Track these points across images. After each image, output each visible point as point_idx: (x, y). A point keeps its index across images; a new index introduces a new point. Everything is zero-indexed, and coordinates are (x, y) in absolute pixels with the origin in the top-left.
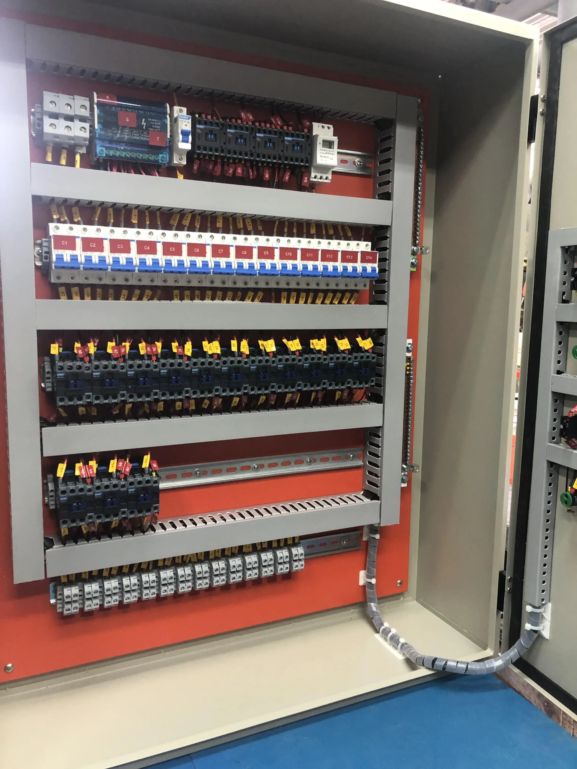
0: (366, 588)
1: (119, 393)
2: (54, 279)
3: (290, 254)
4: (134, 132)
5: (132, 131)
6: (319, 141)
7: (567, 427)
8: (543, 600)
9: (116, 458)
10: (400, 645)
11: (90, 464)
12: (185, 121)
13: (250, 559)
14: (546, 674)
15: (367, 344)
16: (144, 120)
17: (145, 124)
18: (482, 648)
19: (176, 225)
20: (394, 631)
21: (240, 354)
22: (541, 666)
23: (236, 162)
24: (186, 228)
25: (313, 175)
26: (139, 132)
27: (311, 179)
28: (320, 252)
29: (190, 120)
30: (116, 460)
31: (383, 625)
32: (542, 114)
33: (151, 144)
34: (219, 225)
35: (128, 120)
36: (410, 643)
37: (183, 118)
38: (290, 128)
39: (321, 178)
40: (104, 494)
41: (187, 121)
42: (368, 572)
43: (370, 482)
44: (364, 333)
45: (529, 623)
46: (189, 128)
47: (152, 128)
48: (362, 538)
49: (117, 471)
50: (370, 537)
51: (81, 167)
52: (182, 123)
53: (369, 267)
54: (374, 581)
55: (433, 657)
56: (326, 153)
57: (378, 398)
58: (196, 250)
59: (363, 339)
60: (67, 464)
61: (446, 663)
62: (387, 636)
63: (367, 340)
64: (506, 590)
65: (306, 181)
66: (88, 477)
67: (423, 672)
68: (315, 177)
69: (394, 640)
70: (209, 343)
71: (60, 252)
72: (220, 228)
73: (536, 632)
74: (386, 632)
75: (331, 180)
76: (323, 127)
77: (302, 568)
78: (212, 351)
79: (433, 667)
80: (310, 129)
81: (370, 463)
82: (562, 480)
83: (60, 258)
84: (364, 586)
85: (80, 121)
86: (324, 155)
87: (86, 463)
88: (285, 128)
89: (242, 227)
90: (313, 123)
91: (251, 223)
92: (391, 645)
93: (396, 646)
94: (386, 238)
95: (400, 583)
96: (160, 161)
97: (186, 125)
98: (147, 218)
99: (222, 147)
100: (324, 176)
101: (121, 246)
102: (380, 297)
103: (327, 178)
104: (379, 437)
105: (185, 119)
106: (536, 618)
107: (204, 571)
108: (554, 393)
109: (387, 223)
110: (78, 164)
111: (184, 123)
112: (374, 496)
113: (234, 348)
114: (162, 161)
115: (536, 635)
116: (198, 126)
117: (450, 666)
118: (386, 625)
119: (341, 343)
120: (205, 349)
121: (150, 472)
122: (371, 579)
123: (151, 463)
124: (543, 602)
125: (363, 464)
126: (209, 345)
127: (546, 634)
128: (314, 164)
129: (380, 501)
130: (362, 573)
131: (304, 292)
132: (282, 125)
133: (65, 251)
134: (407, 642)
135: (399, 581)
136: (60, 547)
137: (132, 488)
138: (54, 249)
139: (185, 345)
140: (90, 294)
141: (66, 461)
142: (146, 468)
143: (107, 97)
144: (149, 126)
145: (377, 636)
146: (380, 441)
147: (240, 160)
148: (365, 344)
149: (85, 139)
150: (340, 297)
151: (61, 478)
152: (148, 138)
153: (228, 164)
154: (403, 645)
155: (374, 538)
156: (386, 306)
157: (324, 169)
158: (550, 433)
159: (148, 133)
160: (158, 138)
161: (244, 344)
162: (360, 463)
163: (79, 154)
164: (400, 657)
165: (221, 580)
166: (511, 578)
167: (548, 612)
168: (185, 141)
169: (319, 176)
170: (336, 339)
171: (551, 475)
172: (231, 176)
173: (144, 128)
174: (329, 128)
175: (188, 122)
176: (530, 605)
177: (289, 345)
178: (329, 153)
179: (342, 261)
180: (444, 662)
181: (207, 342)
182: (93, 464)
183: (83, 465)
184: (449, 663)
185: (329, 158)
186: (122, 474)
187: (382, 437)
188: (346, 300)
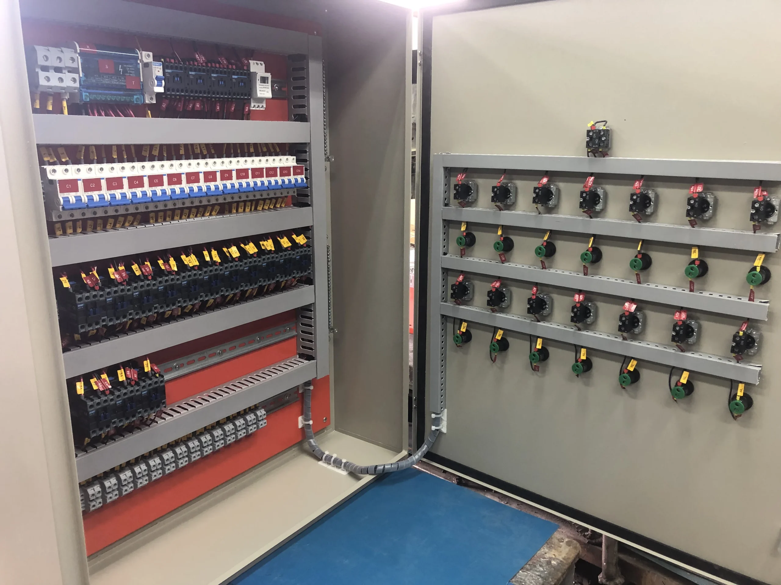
0: (305, 429)
1: (128, 312)
2: (56, 218)
3: (244, 174)
4: (113, 77)
5: (111, 77)
6: (258, 77)
7: (456, 291)
8: (442, 408)
9: (122, 368)
10: (343, 465)
11: (103, 378)
12: (157, 68)
13: (228, 427)
14: (445, 457)
15: (301, 240)
16: (120, 66)
17: (122, 70)
18: (397, 452)
19: (148, 156)
20: (335, 456)
21: (214, 263)
22: (442, 452)
23: (196, 99)
24: (156, 158)
25: (252, 105)
26: (117, 78)
27: (251, 109)
28: (265, 170)
29: (161, 67)
30: (123, 370)
31: (324, 454)
32: (420, 65)
33: (128, 88)
34: (182, 152)
35: (107, 67)
36: (350, 461)
37: (156, 65)
38: (234, 67)
39: (258, 106)
40: (124, 400)
41: (159, 67)
42: (305, 416)
43: (303, 347)
44: (299, 231)
45: (433, 426)
46: (160, 74)
47: (128, 73)
48: (299, 391)
49: (127, 378)
50: (305, 390)
51: (69, 113)
52: (156, 69)
53: (299, 178)
54: (311, 422)
55: (373, 466)
56: (263, 88)
57: (310, 281)
58: (174, 179)
59: (297, 236)
60: (83, 381)
61: (384, 467)
62: (330, 461)
63: (300, 236)
64: (413, 407)
65: (247, 110)
66: (106, 389)
67: (367, 478)
68: (254, 106)
69: (337, 463)
70: (187, 257)
71: (66, 195)
72: (182, 155)
73: (437, 430)
74: (328, 460)
75: (266, 108)
76: (257, 64)
77: (266, 425)
78: (192, 264)
79: (375, 472)
80: (248, 66)
81: (302, 332)
82: (450, 326)
83: (67, 200)
84: (303, 428)
85: (69, 72)
86: (262, 89)
87: (99, 378)
88: (230, 66)
89: (199, 152)
90: (250, 61)
91: (205, 148)
92: (334, 467)
93: (340, 466)
94: (306, 152)
95: (326, 419)
96: (135, 102)
97: (159, 71)
98: (124, 153)
99: (186, 88)
100: (261, 105)
101: (115, 184)
102: (305, 199)
103: (262, 107)
104: (311, 311)
105: (157, 66)
106: (437, 421)
107: (196, 446)
108: (443, 268)
109: (308, 141)
110: (66, 111)
111: (157, 70)
112: (310, 358)
113: (208, 259)
114: (137, 101)
115: (438, 432)
116: (167, 71)
117: (388, 468)
118: (327, 453)
119: (284, 242)
120: (186, 263)
121: (153, 374)
122: (309, 421)
123: (152, 367)
124: (442, 409)
125: (297, 333)
126: (187, 259)
127: (444, 430)
128: (254, 96)
129: (316, 361)
130: (300, 419)
131: (249, 202)
132: (227, 64)
133: (70, 193)
134: (348, 461)
135: (324, 418)
136: (85, 454)
137: (145, 391)
138: (60, 193)
139: (170, 261)
140: (81, 226)
141: (82, 380)
142: (148, 371)
143: (88, 47)
144: (125, 71)
145: (320, 463)
146: (313, 314)
147: (198, 97)
148: (299, 240)
149: (75, 88)
150: (274, 203)
151: (83, 395)
152: (125, 82)
153: (189, 100)
154: (345, 464)
155: (309, 389)
156: (311, 207)
157: (261, 100)
158: (442, 295)
159: (125, 78)
160: (133, 82)
161: (214, 253)
162: (294, 333)
163: (65, 100)
164: (344, 473)
165: (209, 449)
166: (416, 398)
167: (444, 416)
168: (159, 85)
169: (257, 105)
170: (279, 239)
171: (443, 323)
172: (190, 109)
173: (121, 74)
174: (261, 64)
175: (160, 69)
176: (434, 413)
177: (247, 249)
178: (265, 88)
179: (281, 176)
180: (383, 467)
181: (185, 256)
182: (104, 376)
183: (97, 380)
184: (386, 467)
185: (266, 91)
186: (132, 380)
187: (315, 311)
188: (279, 204)
